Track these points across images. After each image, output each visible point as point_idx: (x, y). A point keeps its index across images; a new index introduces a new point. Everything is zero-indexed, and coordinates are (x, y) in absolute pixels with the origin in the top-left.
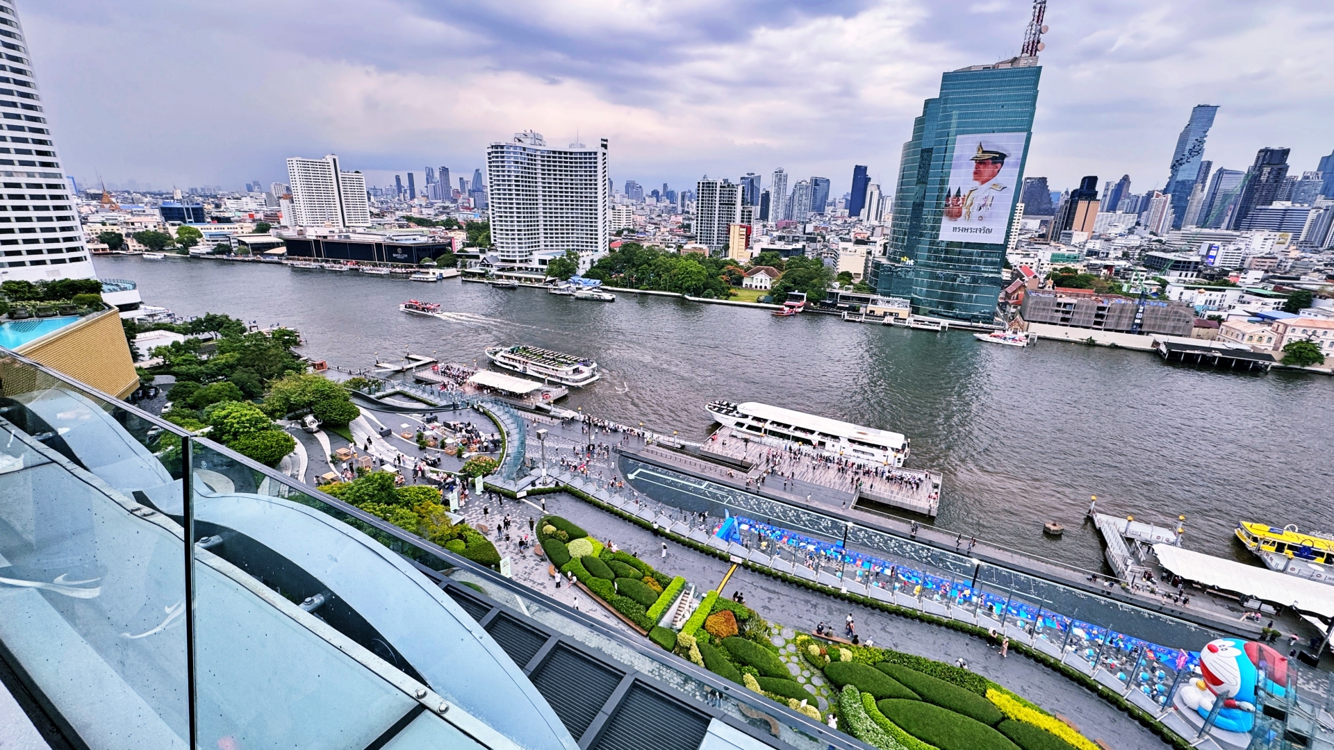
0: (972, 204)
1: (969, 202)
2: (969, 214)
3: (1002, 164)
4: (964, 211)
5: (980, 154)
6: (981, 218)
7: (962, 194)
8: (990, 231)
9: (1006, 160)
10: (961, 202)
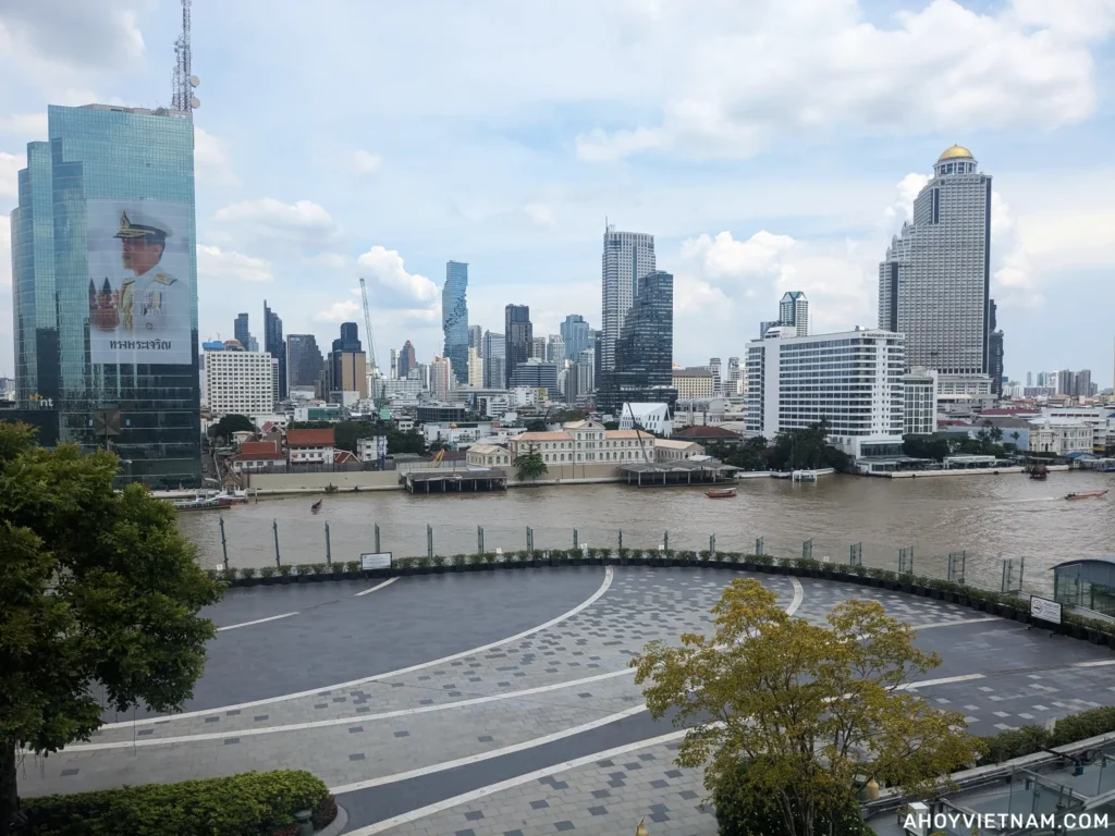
0: (131, 305)
1: (125, 302)
2: (129, 319)
3: (163, 246)
4: (121, 315)
5: (127, 229)
6: (150, 327)
7: (113, 289)
8: (168, 346)
9: (167, 240)
10: (113, 301)
